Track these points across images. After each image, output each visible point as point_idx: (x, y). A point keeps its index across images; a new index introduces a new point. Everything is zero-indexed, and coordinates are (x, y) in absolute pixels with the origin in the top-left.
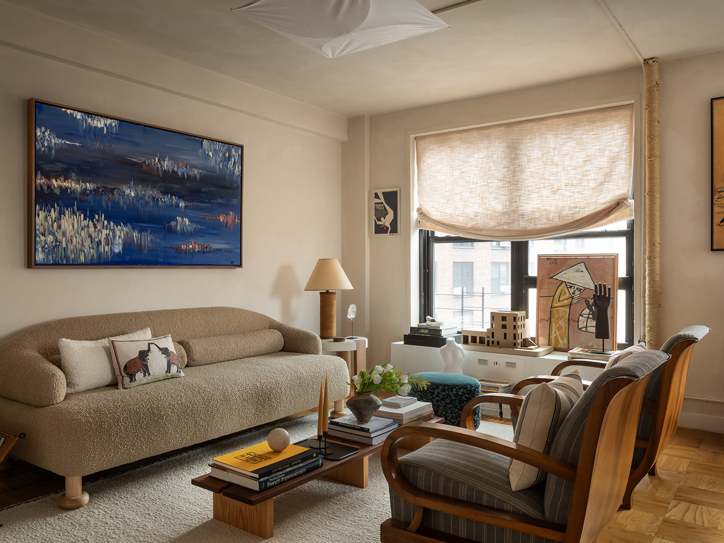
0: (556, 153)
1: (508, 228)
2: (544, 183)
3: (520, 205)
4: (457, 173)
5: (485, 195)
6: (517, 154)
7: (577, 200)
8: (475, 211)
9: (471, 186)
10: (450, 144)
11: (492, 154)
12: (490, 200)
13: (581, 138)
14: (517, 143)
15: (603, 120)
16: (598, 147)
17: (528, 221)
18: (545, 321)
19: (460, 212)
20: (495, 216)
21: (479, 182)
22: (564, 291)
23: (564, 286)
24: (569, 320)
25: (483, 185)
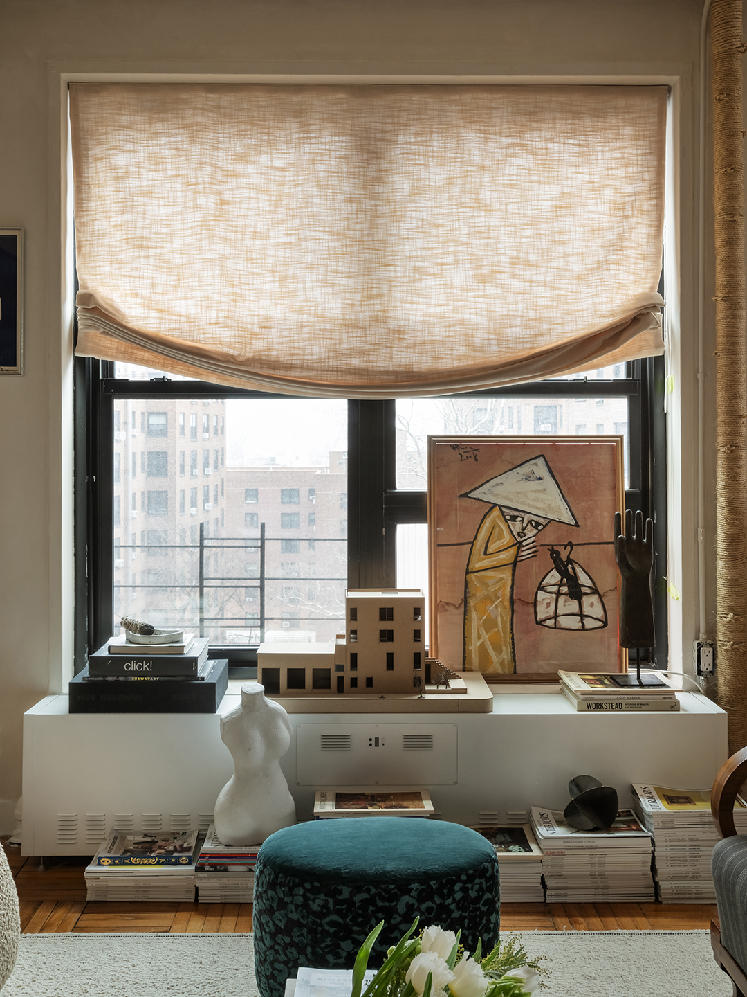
0: (487, 178)
1: (363, 365)
2: (455, 252)
3: (393, 304)
4: (208, 202)
5: (291, 272)
6: (381, 171)
7: (541, 302)
8: (263, 312)
9: (248, 243)
10: (183, 118)
11: (314, 162)
12: (309, 285)
13: (546, 149)
14: (382, 140)
15: (597, 114)
16: (587, 177)
17: (414, 347)
18: (452, 608)
19: (222, 314)
20: (324, 330)
21: (271, 234)
22: (497, 529)
23: (497, 517)
24: (512, 601)
25: (285, 243)
